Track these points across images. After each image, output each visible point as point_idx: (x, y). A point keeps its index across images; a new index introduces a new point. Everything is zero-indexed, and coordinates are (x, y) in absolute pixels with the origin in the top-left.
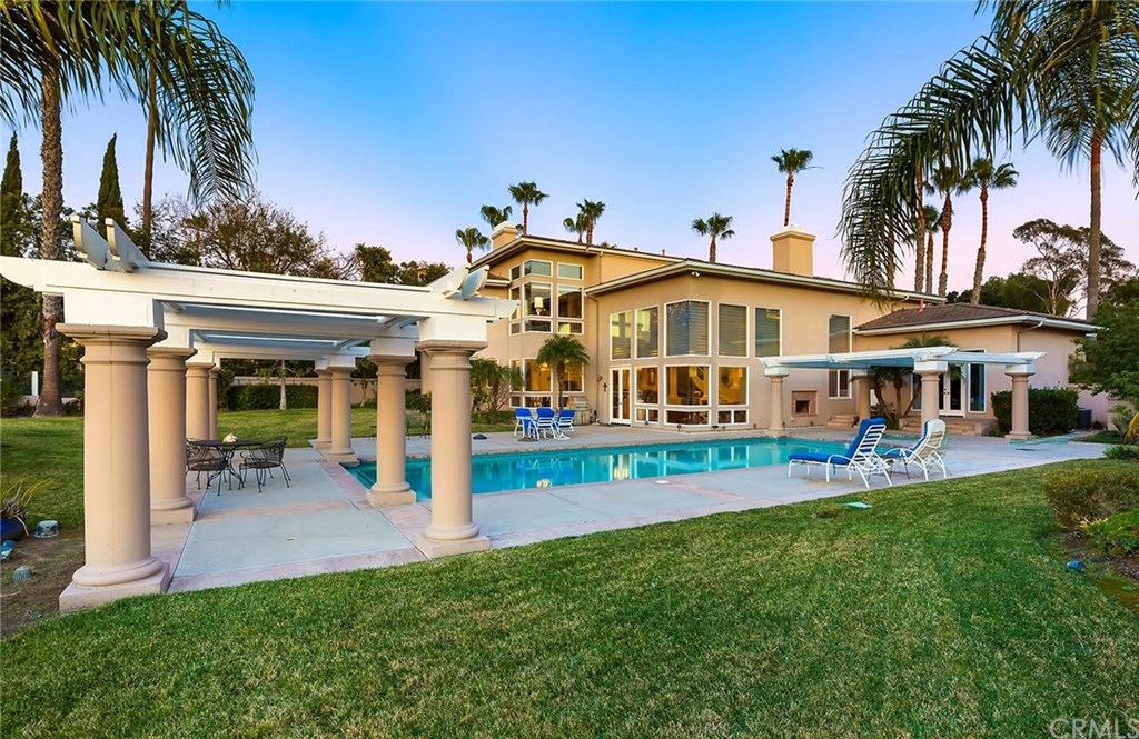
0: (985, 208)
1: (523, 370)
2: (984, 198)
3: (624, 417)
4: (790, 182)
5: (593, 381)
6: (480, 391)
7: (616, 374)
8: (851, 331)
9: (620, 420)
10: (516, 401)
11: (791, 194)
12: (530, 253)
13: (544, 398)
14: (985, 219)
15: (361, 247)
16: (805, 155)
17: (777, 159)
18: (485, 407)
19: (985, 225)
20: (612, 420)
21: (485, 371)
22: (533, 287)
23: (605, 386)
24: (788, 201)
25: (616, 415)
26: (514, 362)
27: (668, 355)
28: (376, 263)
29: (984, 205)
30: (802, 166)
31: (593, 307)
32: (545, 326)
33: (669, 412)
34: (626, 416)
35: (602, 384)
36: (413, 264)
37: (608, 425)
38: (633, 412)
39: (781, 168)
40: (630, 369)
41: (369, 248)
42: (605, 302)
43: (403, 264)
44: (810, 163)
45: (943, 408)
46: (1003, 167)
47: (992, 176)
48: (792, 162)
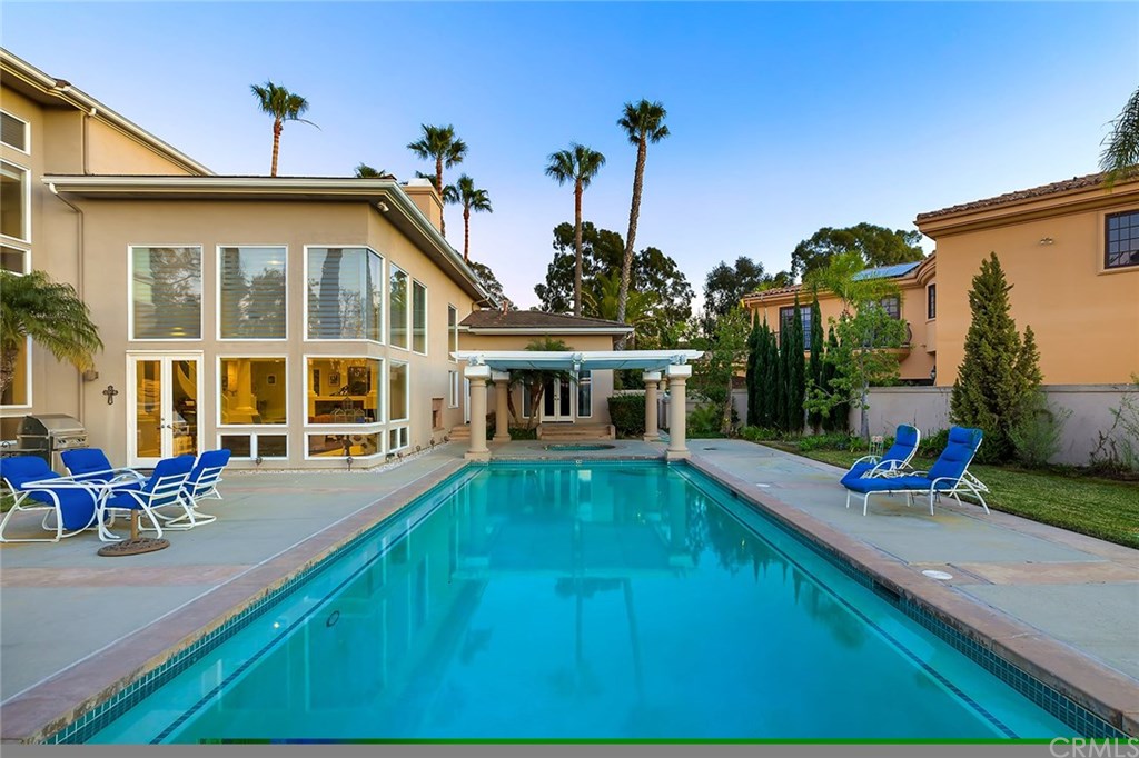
0: (467, 226)
2: (466, 216)
4: (277, 130)
8: (457, 326)
11: (280, 145)
14: (467, 236)
16: (299, 102)
17: (260, 92)
19: (467, 241)
23: (113, 393)
24: (275, 152)
29: (466, 222)
30: (293, 115)
33: (312, 437)
35: (101, 387)
38: (211, 440)
39: (266, 107)
44: (303, 114)
45: (553, 414)
46: (480, 192)
47: (473, 198)
48: (280, 103)
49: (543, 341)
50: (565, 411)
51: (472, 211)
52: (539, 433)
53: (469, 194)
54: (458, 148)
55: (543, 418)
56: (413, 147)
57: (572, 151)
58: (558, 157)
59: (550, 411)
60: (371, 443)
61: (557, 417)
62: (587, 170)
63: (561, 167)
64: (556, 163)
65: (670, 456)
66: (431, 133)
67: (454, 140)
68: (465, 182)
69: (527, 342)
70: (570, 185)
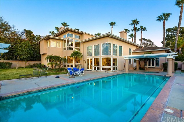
0: (142, 34)
1: (67, 58)
3: (90, 69)
4: (112, 27)
5: (83, 61)
6: (56, 64)
7: (88, 60)
8: (132, 52)
9: (89, 70)
10: (65, 66)
11: (112, 29)
12: (69, 32)
13: (71, 65)
15: (25, 30)
16: (115, 23)
17: (110, 23)
18: (57, 67)
20: (87, 70)
21: (58, 59)
22: (69, 40)
23: (86, 62)
25: (88, 68)
26: (64, 57)
27: (102, 55)
28: (29, 34)
30: (114, 25)
31: (82, 45)
32: (72, 49)
33: (102, 68)
34: (91, 68)
35: (85, 62)
36: (39, 36)
37: (86, 71)
38: (93, 68)
39: (111, 25)
40: (92, 58)
41: (27, 30)
42: (85, 44)
43: (37, 35)
44: (115, 25)
45: (150, 66)
46: (144, 28)
47: (143, 29)
48: (112, 24)
49: (147, 53)
50: (153, 65)
51: (143, 31)
52: (145, 69)
53: (142, 29)
54: (138, 22)
55: (148, 67)
56: (130, 24)
57: (162, 15)
58: (159, 17)
59: (149, 65)
60: (110, 69)
61: (151, 66)
62: (166, 18)
63: (160, 19)
64: (158, 18)
65: (167, 75)
66: (133, 21)
67: (137, 21)
68: (141, 27)
69: (144, 53)
70: (162, 21)
